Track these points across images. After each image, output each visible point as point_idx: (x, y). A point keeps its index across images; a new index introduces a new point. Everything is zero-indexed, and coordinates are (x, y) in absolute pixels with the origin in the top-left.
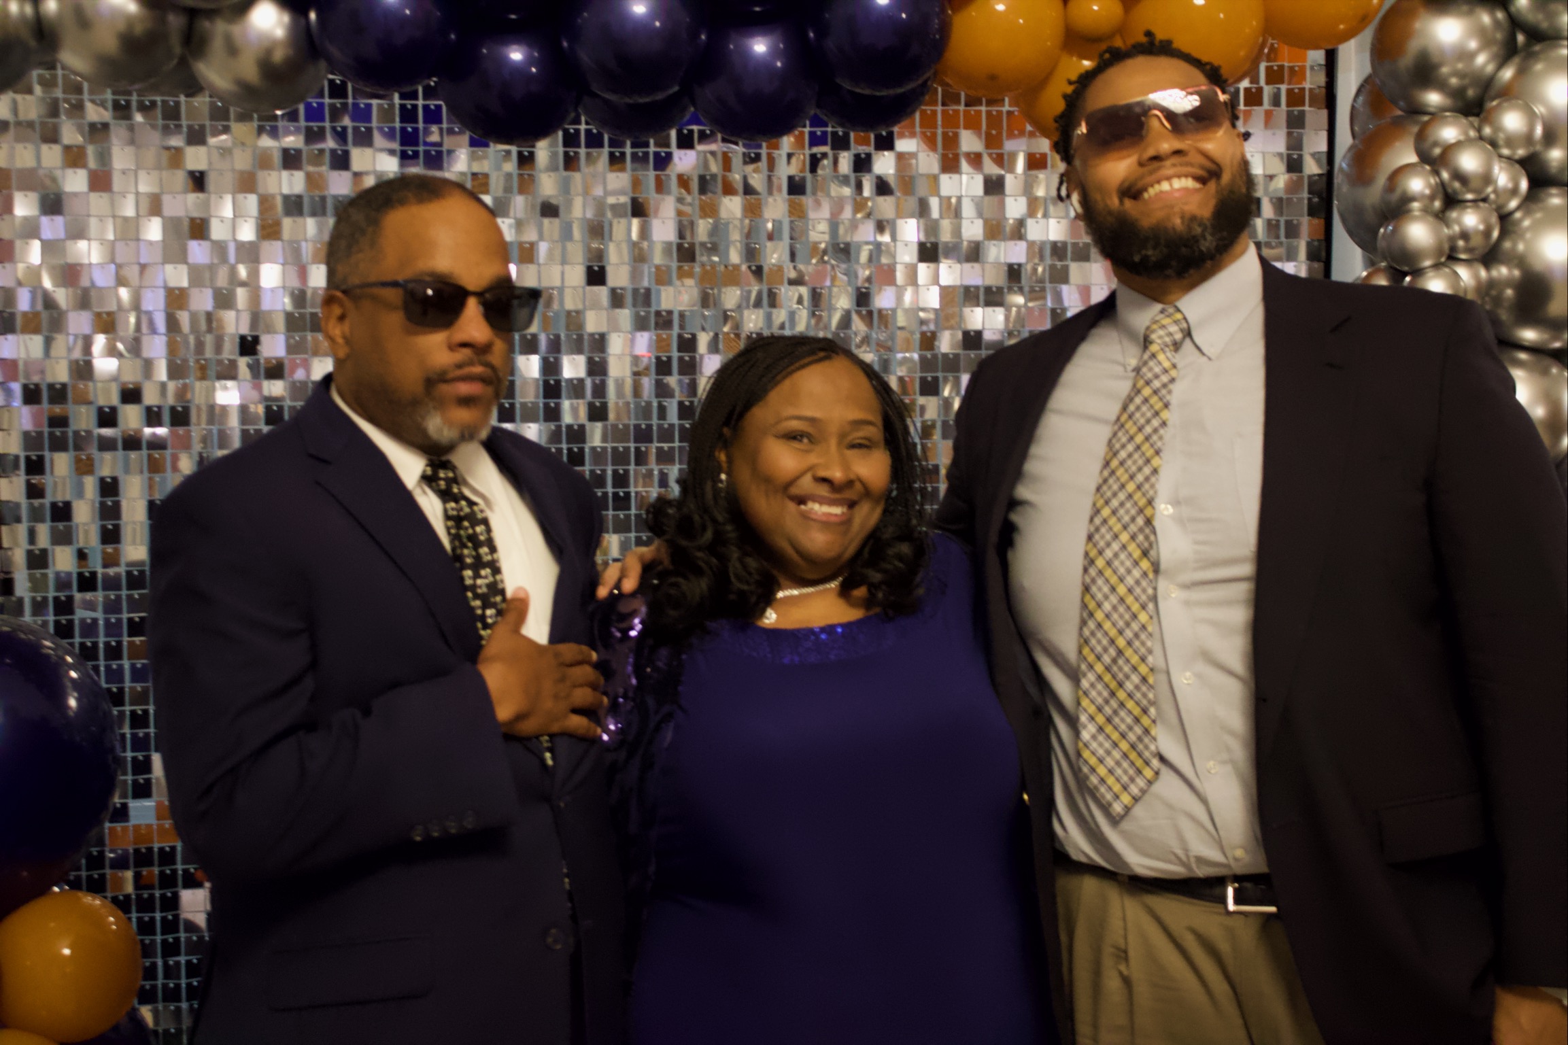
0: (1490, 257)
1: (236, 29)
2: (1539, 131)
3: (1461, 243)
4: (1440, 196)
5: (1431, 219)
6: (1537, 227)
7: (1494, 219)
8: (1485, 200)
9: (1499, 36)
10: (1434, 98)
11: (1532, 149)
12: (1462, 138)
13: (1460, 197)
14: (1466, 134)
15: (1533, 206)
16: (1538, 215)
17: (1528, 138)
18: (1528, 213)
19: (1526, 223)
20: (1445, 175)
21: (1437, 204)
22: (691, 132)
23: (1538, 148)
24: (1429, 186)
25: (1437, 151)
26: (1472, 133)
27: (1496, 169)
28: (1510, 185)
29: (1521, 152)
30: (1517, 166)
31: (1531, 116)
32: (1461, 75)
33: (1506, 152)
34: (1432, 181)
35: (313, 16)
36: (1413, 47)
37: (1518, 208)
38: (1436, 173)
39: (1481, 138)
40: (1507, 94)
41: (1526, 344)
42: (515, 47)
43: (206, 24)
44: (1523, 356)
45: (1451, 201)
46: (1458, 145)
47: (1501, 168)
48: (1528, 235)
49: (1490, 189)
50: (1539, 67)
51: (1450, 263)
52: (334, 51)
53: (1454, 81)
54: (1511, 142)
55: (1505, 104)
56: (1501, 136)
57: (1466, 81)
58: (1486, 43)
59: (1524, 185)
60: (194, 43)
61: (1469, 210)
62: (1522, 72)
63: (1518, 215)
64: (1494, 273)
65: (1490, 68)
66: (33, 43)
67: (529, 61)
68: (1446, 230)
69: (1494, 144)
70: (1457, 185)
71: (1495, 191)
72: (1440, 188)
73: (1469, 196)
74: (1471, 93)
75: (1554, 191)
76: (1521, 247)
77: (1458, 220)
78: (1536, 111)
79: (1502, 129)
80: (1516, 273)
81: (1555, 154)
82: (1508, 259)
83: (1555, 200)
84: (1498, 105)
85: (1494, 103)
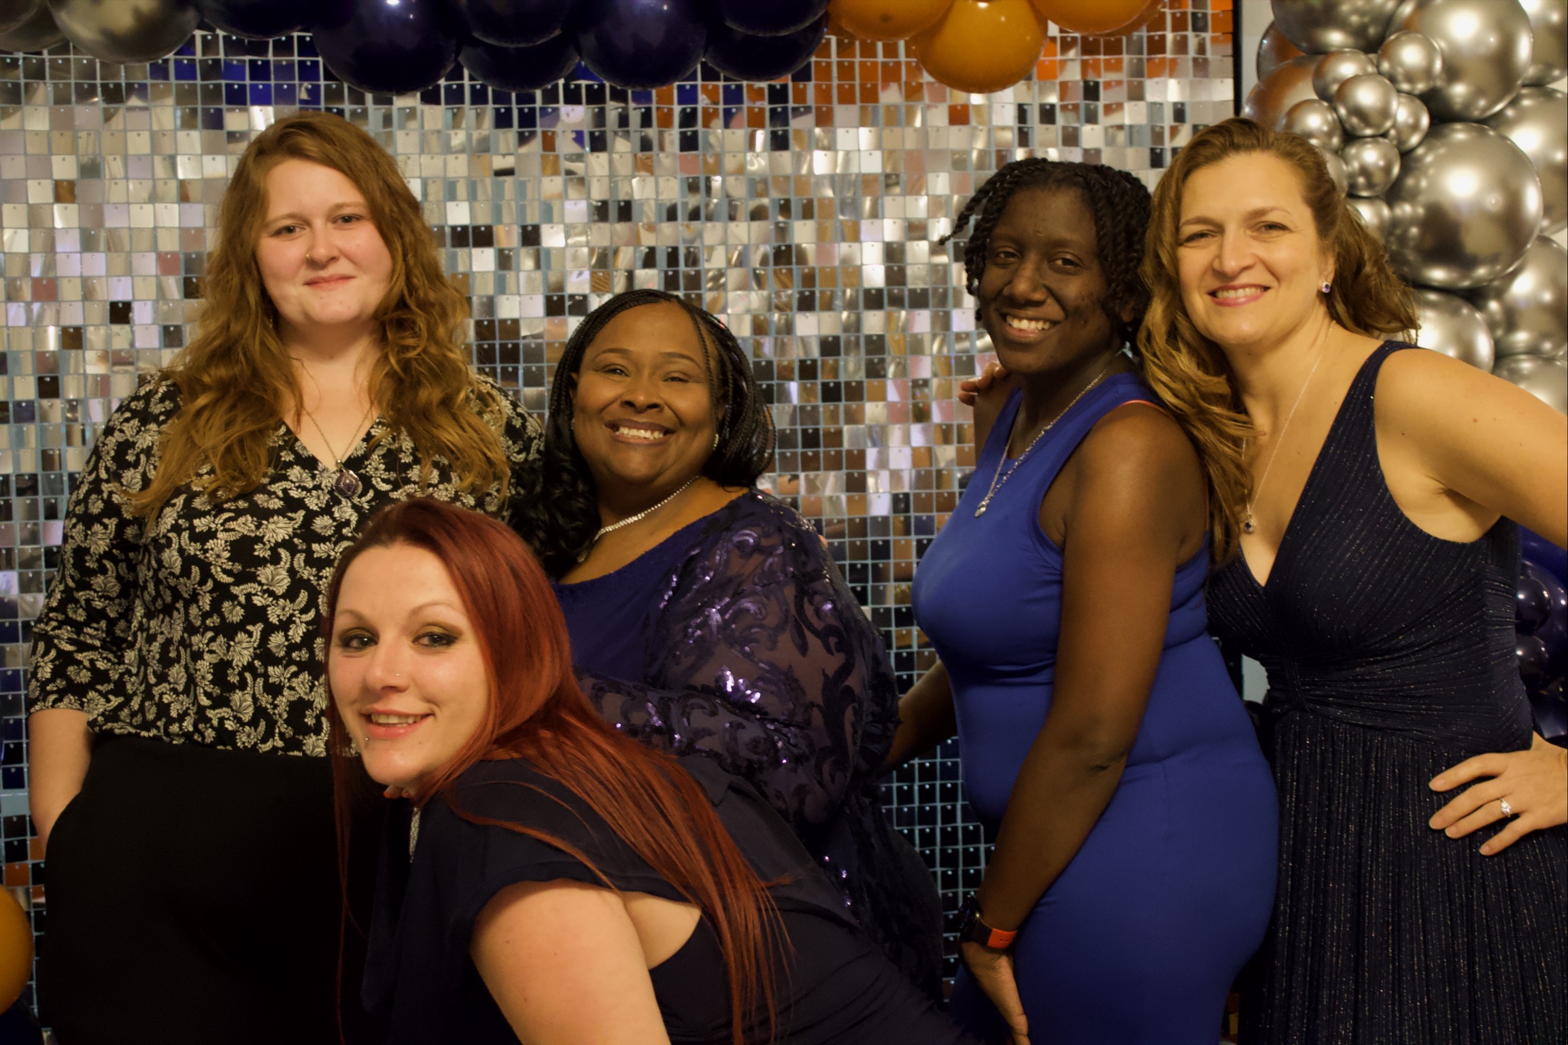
0: (1393, 193)
2: (1438, 65)
3: (1361, 180)
4: (1338, 132)
6: (1440, 162)
7: (1394, 153)
8: (1384, 135)
10: (1335, 38)
11: (1431, 84)
12: (1360, 73)
13: (1360, 133)
14: (1364, 69)
15: (1438, 143)
16: (1442, 151)
17: (1428, 72)
18: (1429, 150)
19: (1429, 159)
20: (1342, 111)
21: (1335, 141)
22: (578, 87)
23: (1439, 83)
24: (1327, 122)
25: (1335, 87)
26: (1370, 69)
27: (1394, 104)
28: (1411, 121)
29: (1421, 87)
30: (1418, 102)
31: (1430, 51)
32: (1360, 12)
33: (1405, 86)
34: (1330, 117)
37: (1420, 144)
38: (1334, 109)
39: (1380, 73)
40: (1407, 28)
41: (1435, 284)
44: (1432, 297)
45: (1350, 137)
46: (1355, 79)
47: (1399, 103)
48: (1431, 171)
49: (1388, 124)
53: (1354, 19)
54: (1410, 78)
55: (1403, 38)
56: (1400, 70)
57: (1366, 19)
59: (1425, 121)
61: (1369, 146)
62: (1420, 8)
63: (1420, 151)
64: (1398, 211)
68: (1344, 167)
69: (1393, 79)
70: (1355, 120)
71: (1394, 126)
72: (1338, 124)
73: (1368, 132)
74: (1372, 31)
75: (1458, 126)
76: (1424, 183)
77: (1357, 157)
78: (1436, 45)
79: (1400, 64)
80: (1421, 211)
81: (1459, 91)
82: (1412, 197)
83: (1460, 134)
84: (1396, 39)
85: (1393, 37)
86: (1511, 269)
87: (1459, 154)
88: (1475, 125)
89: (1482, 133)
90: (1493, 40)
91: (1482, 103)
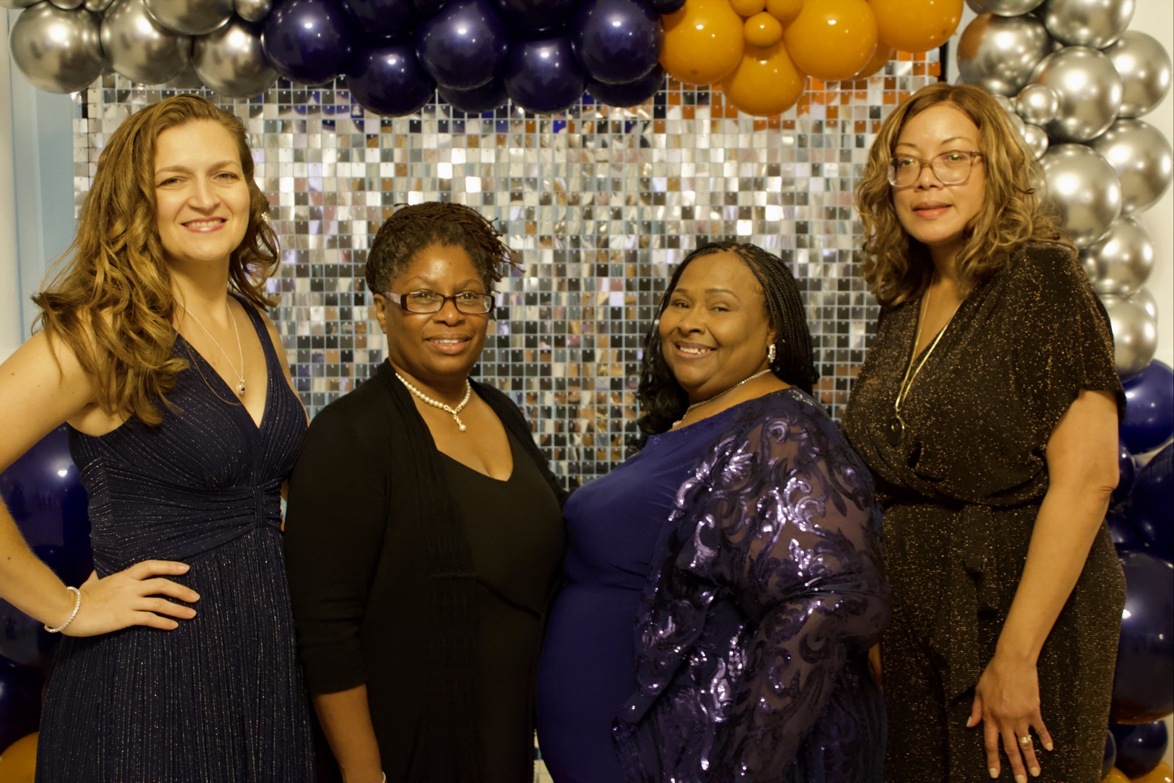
1: (220, 47)
2: (1055, 107)
6: (1054, 170)
9: (1038, 44)
10: (996, 85)
11: (1051, 118)
15: (1053, 157)
16: (1056, 162)
17: (1048, 112)
18: (1048, 161)
19: (1047, 167)
23: (1059, 118)
26: (1011, 109)
28: (1035, 143)
29: (1043, 121)
30: (1041, 131)
31: (1050, 98)
32: (1013, 69)
33: (1033, 120)
35: (262, 38)
36: (982, 51)
37: (1042, 157)
39: (1017, 111)
40: (1038, 82)
42: (390, 56)
43: (202, 45)
47: (1026, 131)
48: (1048, 176)
50: (1061, 63)
52: (276, 61)
53: (1008, 73)
54: (1036, 114)
55: (1034, 89)
56: (1029, 112)
57: (1015, 74)
58: (1029, 47)
59: (1045, 142)
60: (195, 55)
62: (1050, 66)
63: (1042, 162)
65: (1031, 65)
66: (98, 58)
67: (400, 65)
69: (1024, 117)
74: (1019, 81)
75: (1070, 146)
76: (1042, 183)
78: (1054, 94)
79: (1029, 105)
81: (1071, 123)
83: (1070, 152)
84: (1030, 88)
85: (1028, 87)
86: (1102, 238)
87: (1068, 165)
88: (1081, 146)
89: (1085, 152)
90: (1094, 91)
91: (1088, 130)
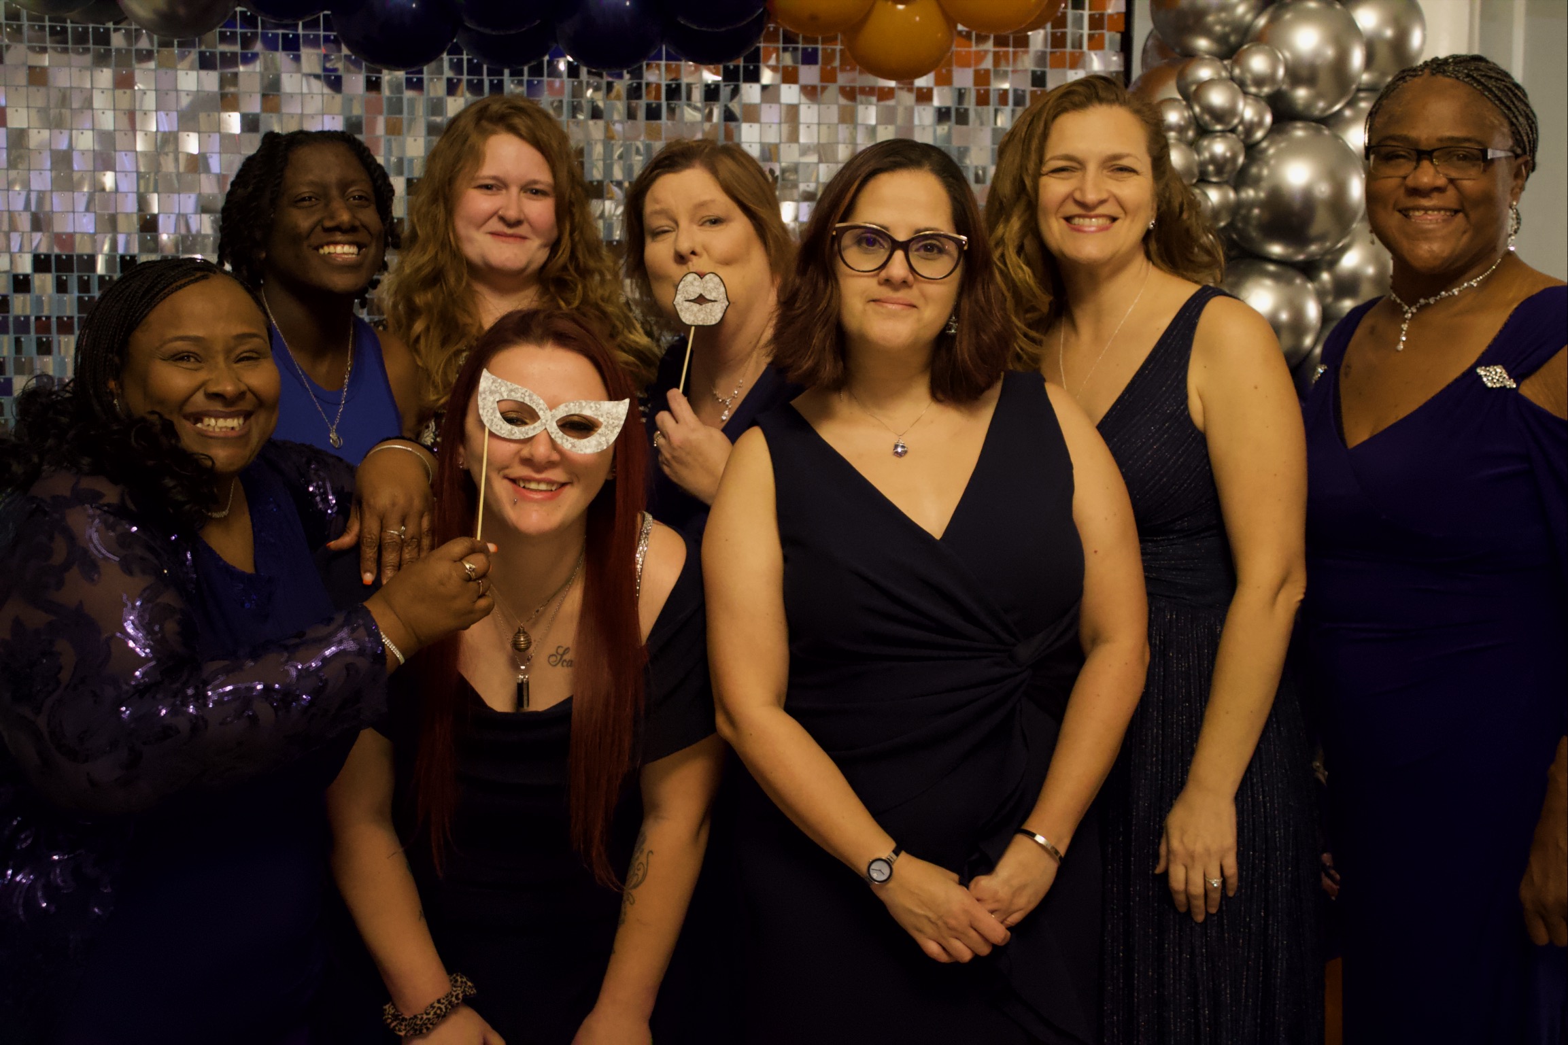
0: (1240, 179)
2: (1281, 72)
3: (1211, 168)
4: (1193, 127)
5: (1183, 147)
6: (1280, 155)
7: (1239, 147)
8: (1233, 130)
10: (1203, 43)
11: (1276, 88)
12: (1216, 77)
13: (1211, 128)
14: (1219, 74)
15: (1278, 138)
16: (1283, 145)
17: (1272, 78)
18: (1273, 143)
19: (1271, 151)
20: (1197, 109)
21: (1191, 134)
22: (561, 63)
23: (1284, 87)
24: (1183, 117)
25: (1193, 88)
26: (1224, 74)
27: (1241, 105)
28: (1256, 118)
29: (1266, 90)
30: (1263, 103)
31: (1275, 62)
32: (1224, 23)
33: (1253, 90)
34: (1186, 114)
37: (1264, 138)
38: (1190, 107)
39: (1232, 79)
40: (1259, 39)
41: (1274, 257)
44: (1270, 268)
45: (1204, 132)
46: (1211, 82)
47: (1246, 104)
48: (1272, 162)
49: (1236, 121)
50: (1288, 16)
51: (1201, 184)
53: (1218, 28)
54: (1259, 81)
55: (1254, 49)
56: (1248, 77)
57: (1227, 29)
59: (1268, 119)
61: (1218, 140)
62: (1273, 21)
63: (1264, 144)
64: (1243, 195)
65: (1249, 17)
68: (1196, 157)
69: (1242, 84)
70: (1207, 117)
71: (1242, 122)
72: (1193, 121)
73: (1218, 127)
74: (1233, 39)
75: (1299, 124)
76: (1265, 172)
77: (1208, 148)
78: (1280, 56)
79: (1250, 70)
80: (1262, 195)
81: (1301, 93)
82: (1256, 182)
83: (1299, 132)
84: (1247, 49)
85: (1246, 47)
86: (1340, 245)
87: (1298, 149)
88: (1313, 124)
89: (1319, 131)
90: (1330, 52)
91: (1321, 104)
